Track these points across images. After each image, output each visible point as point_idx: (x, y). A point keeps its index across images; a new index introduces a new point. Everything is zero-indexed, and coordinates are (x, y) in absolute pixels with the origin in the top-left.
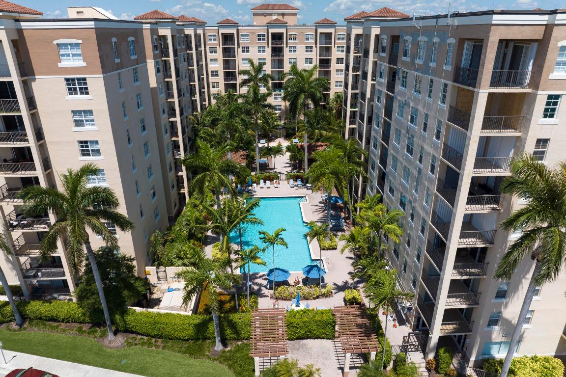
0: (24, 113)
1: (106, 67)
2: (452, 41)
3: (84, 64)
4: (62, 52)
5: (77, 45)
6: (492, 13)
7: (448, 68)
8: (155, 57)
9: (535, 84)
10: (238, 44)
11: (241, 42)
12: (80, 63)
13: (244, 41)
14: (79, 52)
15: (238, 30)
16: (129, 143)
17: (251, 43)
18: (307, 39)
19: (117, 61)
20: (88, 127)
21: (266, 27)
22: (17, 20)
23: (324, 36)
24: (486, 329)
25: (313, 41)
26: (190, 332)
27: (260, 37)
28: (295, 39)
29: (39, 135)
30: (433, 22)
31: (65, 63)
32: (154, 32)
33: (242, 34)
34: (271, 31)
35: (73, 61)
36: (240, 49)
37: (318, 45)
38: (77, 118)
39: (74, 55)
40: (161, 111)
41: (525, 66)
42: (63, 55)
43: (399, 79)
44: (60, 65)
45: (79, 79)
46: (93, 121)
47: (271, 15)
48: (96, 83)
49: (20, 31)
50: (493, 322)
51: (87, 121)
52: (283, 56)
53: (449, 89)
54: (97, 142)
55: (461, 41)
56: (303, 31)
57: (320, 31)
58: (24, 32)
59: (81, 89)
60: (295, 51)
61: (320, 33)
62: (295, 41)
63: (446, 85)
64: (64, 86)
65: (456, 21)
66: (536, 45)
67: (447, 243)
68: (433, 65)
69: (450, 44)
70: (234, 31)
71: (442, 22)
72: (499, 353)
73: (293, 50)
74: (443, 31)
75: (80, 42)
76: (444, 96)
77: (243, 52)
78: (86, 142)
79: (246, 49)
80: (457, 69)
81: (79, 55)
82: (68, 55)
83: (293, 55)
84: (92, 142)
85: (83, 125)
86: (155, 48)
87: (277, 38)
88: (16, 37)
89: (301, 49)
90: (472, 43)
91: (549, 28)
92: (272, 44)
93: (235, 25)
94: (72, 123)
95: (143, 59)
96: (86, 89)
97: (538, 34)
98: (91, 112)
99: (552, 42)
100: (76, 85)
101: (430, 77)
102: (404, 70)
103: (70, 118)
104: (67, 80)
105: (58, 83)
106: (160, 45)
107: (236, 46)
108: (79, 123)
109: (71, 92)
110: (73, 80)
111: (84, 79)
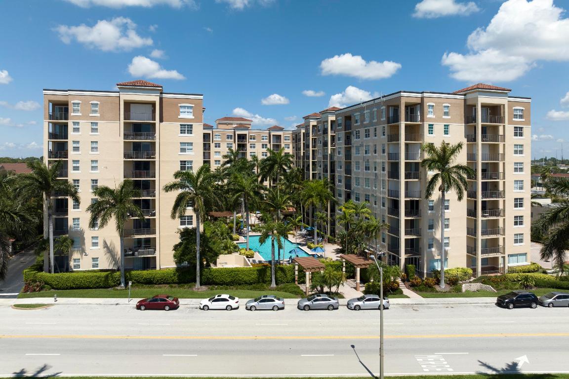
2: (384, 107)
3: (193, 118)
4: (181, 110)
5: (191, 107)
6: (400, 92)
7: (384, 119)
9: (422, 120)
10: (213, 141)
11: (215, 139)
12: (191, 116)
13: (217, 139)
14: (191, 111)
15: (213, 132)
17: (222, 141)
18: (263, 139)
20: (187, 153)
21: (233, 131)
22: (161, 93)
23: (275, 137)
24: (428, 250)
25: (268, 141)
26: (255, 276)
27: (229, 137)
28: (254, 139)
30: (372, 102)
31: (182, 116)
33: (216, 134)
34: (238, 132)
35: (186, 115)
36: (214, 145)
37: (272, 143)
38: (183, 147)
39: (188, 112)
41: (417, 113)
42: (181, 112)
43: (354, 136)
44: (179, 117)
45: (188, 125)
46: (192, 149)
47: (232, 124)
48: (198, 128)
49: (162, 99)
50: (431, 246)
51: (188, 149)
52: (246, 150)
53: (386, 128)
55: (388, 107)
56: (259, 133)
57: (273, 133)
58: (164, 99)
59: (188, 131)
60: (254, 147)
61: (273, 135)
62: (254, 141)
63: (384, 127)
64: (179, 128)
65: (384, 99)
66: (419, 105)
67: (399, 199)
68: (375, 121)
69: (383, 109)
70: (210, 132)
71: (376, 101)
72: (438, 266)
73: (252, 146)
74: (378, 105)
75: (193, 105)
76: (384, 132)
77: (216, 147)
78: (185, 162)
79: (218, 145)
80: (388, 118)
81: (191, 113)
82: (185, 112)
83: (253, 150)
84: (188, 162)
85: (185, 152)
87: (242, 137)
89: (259, 146)
90: (393, 108)
91: (422, 98)
92: (238, 141)
93: (211, 128)
94: (179, 150)
96: (191, 131)
97: (419, 101)
98: (191, 144)
99: (425, 103)
100: (186, 128)
101: (375, 127)
102: (357, 130)
103: (179, 147)
104: (181, 125)
105: (177, 126)
107: (211, 142)
108: (183, 150)
109: (182, 132)
110: (185, 125)
111: (192, 125)
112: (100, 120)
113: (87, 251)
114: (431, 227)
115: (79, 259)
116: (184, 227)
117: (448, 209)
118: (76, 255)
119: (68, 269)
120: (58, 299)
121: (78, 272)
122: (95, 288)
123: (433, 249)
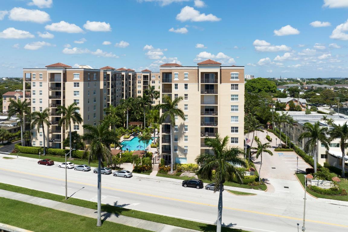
0: (62, 91)
1: (85, 80)
3: (79, 79)
5: (79, 74)
8: (104, 80)
10: (150, 80)
11: (152, 79)
14: (79, 76)
15: (150, 74)
16: (89, 103)
19: (89, 79)
20: (77, 96)
22: (66, 69)
24: (174, 152)
29: (64, 97)
31: (75, 79)
32: (105, 73)
33: (152, 75)
35: (77, 78)
36: (151, 82)
38: (75, 93)
40: (104, 99)
44: (73, 79)
45: (77, 83)
46: (79, 94)
48: (82, 84)
49: (66, 71)
50: (176, 150)
54: (79, 100)
59: (77, 85)
64: (73, 84)
70: (148, 74)
77: (152, 83)
78: (76, 100)
79: (154, 82)
82: (76, 77)
84: (77, 100)
85: (76, 95)
86: (104, 78)
88: (64, 72)
93: (150, 72)
94: (73, 95)
95: (99, 80)
96: (79, 85)
98: (79, 92)
99: (172, 73)
100: (76, 84)
103: (73, 93)
104: (74, 83)
105: (72, 83)
106: (107, 77)
107: (149, 80)
108: (75, 95)
109: (75, 86)
110: (76, 83)
111: (79, 83)
112: (43, 81)
113: (38, 138)
114: (176, 140)
115: (35, 141)
116: (75, 130)
117: (187, 130)
118: (34, 140)
119: (30, 145)
120: (18, 156)
121: (35, 147)
122: (34, 154)
123: (177, 152)
